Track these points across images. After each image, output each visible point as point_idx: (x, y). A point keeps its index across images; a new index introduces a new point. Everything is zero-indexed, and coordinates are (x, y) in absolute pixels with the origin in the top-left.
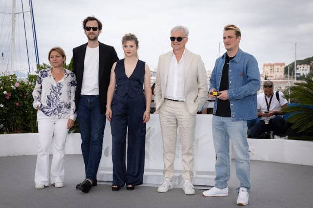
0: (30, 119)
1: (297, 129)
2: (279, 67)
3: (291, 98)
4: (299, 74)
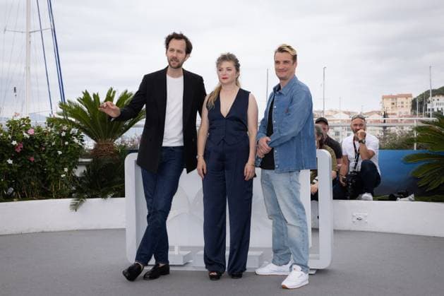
0: (51, 180)
1: (427, 186)
2: (404, 100)
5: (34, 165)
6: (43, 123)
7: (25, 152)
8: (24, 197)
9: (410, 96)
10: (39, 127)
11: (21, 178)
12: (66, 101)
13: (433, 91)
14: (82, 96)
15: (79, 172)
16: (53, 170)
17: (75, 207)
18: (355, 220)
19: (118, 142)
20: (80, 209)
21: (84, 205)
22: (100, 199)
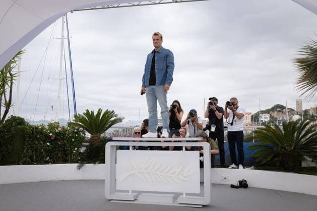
0: (68, 154)
1: (260, 162)
2: (247, 115)
3: (255, 139)
4: (262, 121)
5: (60, 146)
6: (65, 125)
7: (56, 139)
8: (54, 162)
9: (251, 114)
10: (63, 127)
11: (53, 153)
12: (77, 114)
13: (261, 111)
14: (85, 112)
15: (82, 150)
16: (69, 149)
17: (79, 168)
18: (223, 178)
19: (102, 135)
20: (82, 169)
21: (84, 166)
22: (92, 164)
